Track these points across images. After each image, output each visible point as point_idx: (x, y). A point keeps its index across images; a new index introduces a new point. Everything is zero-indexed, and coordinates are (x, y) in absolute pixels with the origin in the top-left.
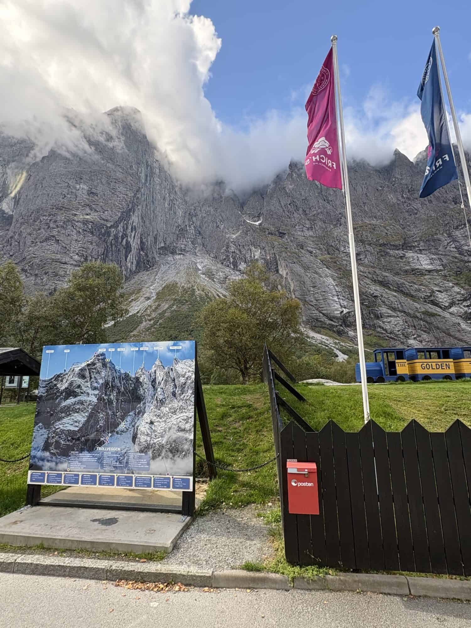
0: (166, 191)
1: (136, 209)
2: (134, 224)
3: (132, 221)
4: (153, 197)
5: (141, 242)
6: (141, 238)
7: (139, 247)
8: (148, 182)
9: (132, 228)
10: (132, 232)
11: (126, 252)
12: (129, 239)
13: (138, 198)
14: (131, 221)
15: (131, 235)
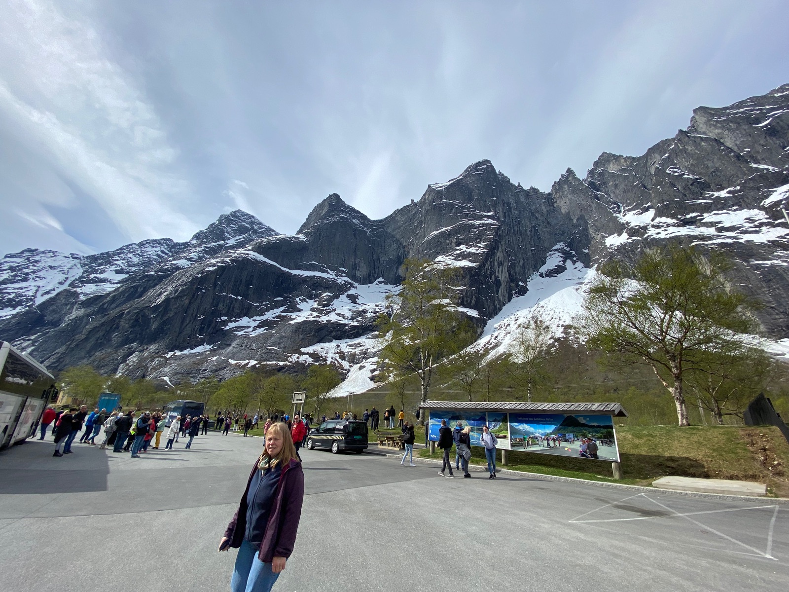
0: (526, 220)
1: (500, 245)
2: (500, 259)
3: (498, 257)
4: (514, 230)
5: (509, 274)
6: (509, 271)
7: (508, 280)
8: (507, 217)
9: (498, 263)
10: (499, 267)
11: (497, 286)
12: (497, 274)
13: (500, 235)
14: (496, 258)
15: (499, 270)
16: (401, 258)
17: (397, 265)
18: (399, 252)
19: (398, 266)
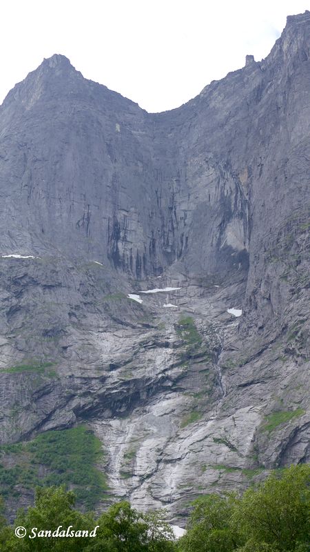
16: (230, 203)
17: (220, 220)
18: (223, 188)
19: (223, 221)
